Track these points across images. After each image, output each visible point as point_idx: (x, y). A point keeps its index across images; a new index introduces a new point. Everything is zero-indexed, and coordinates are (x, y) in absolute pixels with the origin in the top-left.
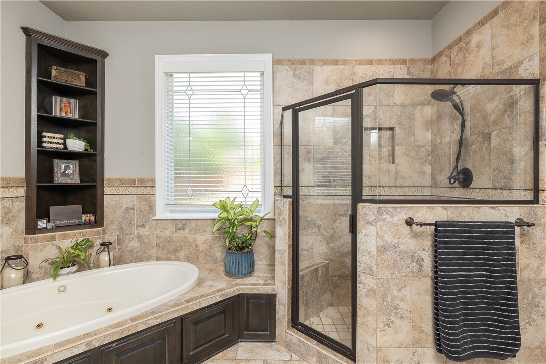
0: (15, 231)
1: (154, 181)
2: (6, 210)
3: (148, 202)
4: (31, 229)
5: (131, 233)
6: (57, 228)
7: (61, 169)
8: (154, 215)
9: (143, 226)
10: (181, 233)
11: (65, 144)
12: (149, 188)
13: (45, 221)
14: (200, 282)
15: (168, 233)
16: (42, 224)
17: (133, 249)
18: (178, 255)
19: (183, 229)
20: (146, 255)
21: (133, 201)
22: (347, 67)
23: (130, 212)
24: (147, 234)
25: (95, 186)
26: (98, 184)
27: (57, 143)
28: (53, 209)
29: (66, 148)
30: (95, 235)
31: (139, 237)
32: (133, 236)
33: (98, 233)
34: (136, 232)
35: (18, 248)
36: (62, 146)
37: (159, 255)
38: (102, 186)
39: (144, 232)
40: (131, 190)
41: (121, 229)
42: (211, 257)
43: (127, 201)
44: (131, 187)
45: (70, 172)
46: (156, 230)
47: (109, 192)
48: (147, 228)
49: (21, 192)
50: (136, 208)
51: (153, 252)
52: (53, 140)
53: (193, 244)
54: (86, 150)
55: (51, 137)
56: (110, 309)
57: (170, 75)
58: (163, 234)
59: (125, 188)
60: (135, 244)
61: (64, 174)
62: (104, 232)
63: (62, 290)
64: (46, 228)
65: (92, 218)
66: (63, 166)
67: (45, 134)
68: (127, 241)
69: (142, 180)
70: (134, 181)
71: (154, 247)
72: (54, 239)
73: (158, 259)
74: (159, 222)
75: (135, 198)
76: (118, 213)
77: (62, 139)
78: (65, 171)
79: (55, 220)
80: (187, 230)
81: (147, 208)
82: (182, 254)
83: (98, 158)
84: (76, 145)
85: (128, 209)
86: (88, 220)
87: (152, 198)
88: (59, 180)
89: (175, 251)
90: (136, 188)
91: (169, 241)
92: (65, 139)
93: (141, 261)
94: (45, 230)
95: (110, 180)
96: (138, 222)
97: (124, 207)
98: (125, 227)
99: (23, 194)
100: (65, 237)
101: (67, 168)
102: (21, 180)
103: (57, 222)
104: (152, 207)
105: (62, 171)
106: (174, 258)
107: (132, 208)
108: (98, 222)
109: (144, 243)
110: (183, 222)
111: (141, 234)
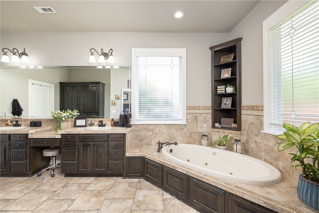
0: (208, 126)
1: (263, 106)
2: (205, 118)
3: (260, 120)
4: (214, 127)
5: (252, 138)
6: (222, 128)
7: (224, 102)
8: (263, 130)
9: (258, 136)
11: (225, 90)
12: (260, 111)
13: (218, 124)
15: (271, 144)
16: (217, 125)
17: (252, 149)
18: (278, 163)
20: (258, 155)
21: (253, 119)
23: (252, 125)
24: (260, 141)
25: (236, 109)
26: (238, 108)
27: (222, 90)
28: (223, 120)
29: (226, 92)
30: (236, 135)
31: (256, 142)
32: (253, 140)
33: (238, 134)
34: (254, 139)
35: (209, 133)
36: (224, 91)
37: (266, 158)
38: (240, 110)
39: (258, 139)
40: (252, 112)
41: (248, 134)
43: (251, 119)
44: (252, 111)
45: (227, 103)
46: (264, 140)
47: (243, 113)
48: (260, 137)
49: (210, 111)
50: (254, 123)
51: (263, 154)
52: (221, 89)
54: (234, 92)
55: (220, 88)
56: (231, 174)
58: (268, 144)
59: (249, 111)
60: (254, 145)
61: (225, 104)
62: (241, 134)
63: (214, 154)
64: (218, 127)
65: (236, 126)
66: (225, 100)
67: (218, 87)
68: (250, 143)
69: (257, 106)
70: (253, 107)
71: (263, 151)
72: (219, 132)
73: (265, 160)
74: (266, 135)
75: (254, 117)
76: (247, 125)
77: (224, 88)
78: (226, 102)
79: (222, 124)
81: (259, 124)
83: (238, 95)
84: (230, 90)
85: (251, 123)
86: (234, 127)
87: (262, 118)
88: (223, 106)
89: (276, 159)
90: (254, 111)
91: (272, 150)
92: (225, 88)
93: (256, 157)
94: (218, 128)
95: (244, 106)
96: (255, 132)
97: (249, 122)
99: (211, 112)
101: (227, 101)
102: (210, 106)
103: (223, 125)
104: (262, 124)
105: (225, 102)
108: (239, 129)
109: (258, 146)
111: (257, 141)
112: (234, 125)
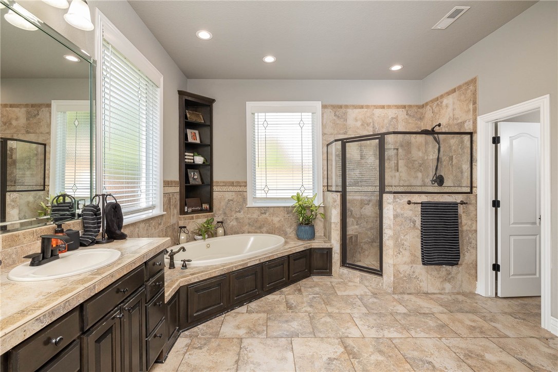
0: (177, 212)
1: (246, 182)
3: (242, 196)
4: (182, 212)
5: (231, 216)
6: (193, 212)
8: (246, 204)
9: (239, 212)
10: (264, 216)
11: (193, 159)
12: (243, 187)
15: (255, 216)
16: (186, 209)
17: (233, 226)
18: (262, 230)
19: (265, 213)
20: (241, 230)
21: (233, 196)
22: (369, 110)
23: (231, 202)
24: (242, 216)
27: (191, 159)
28: (190, 200)
29: (194, 162)
31: (237, 219)
32: (232, 218)
33: (211, 216)
34: (235, 216)
37: (250, 230)
38: (212, 186)
39: (239, 215)
40: (231, 188)
41: (225, 213)
42: (283, 231)
43: (229, 196)
44: (231, 187)
45: (196, 177)
46: (248, 214)
47: (216, 190)
48: (242, 213)
49: (177, 189)
50: (235, 200)
51: (246, 228)
52: (189, 157)
53: (271, 223)
54: (204, 163)
57: (253, 114)
58: (252, 217)
59: (227, 187)
60: (234, 223)
62: (214, 216)
63: (208, 246)
64: (189, 211)
65: (208, 206)
66: (192, 173)
67: (186, 154)
68: (229, 221)
69: (238, 182)
70: (233, 183)
71: (246, 225)
72: (192, 218)
73: (249, 232)
74: (250, 209)
75: (234, 193)
76: (223, 204)
77: (193, 156)
78: (194, 176)
79: (190, 207)
80: (267, 214)
81: (241, 200)
82: (264, 229)
84: (199, 160)
85: (229, 200)
87: (245, 193)
89: (260, 227)
90: (234, 187)
91: (256, 221)
93: (238, 233)
94: (187, 213)
95: (217, 182)
96: (236, 209)
97: (227, 199)
98: (227, 212)
99: (179, 191)
100: (198, 218)
101: (194, 174)
102: (178, 182)
103: (191, 209)
104: (245, 200)
105: (192, 176)
106: (259, 232)
107: (232, 200)
109: (240, 222)
110: (265, 209)
111: (238, 217)
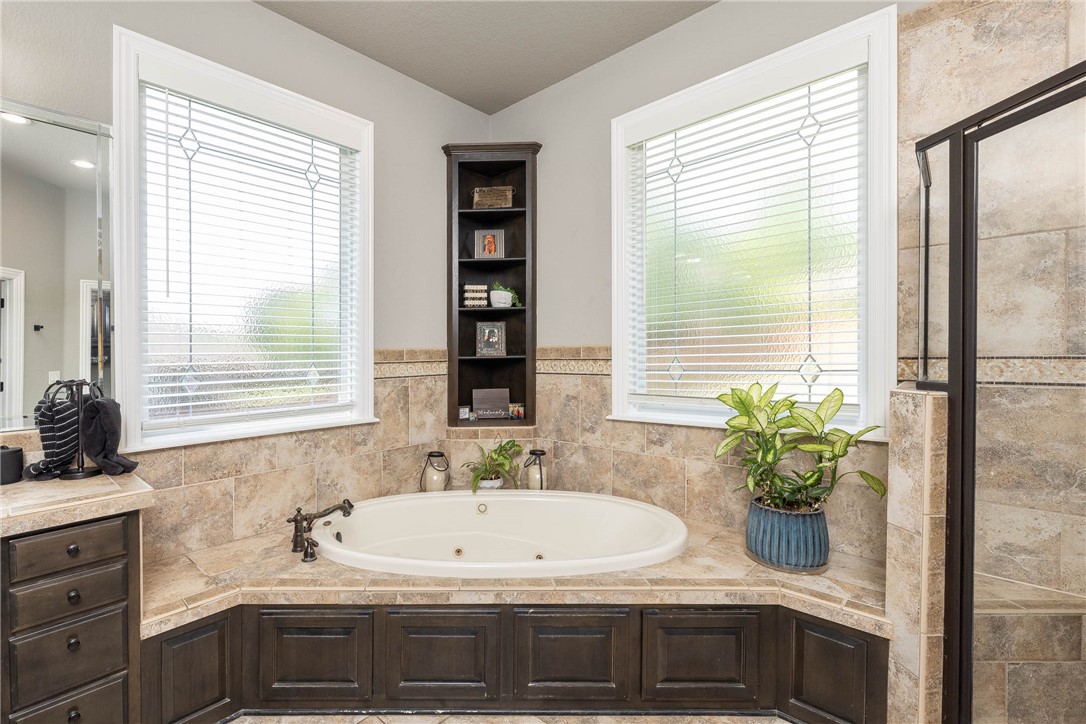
0: (438, 419)
1: (609, 350)
2: (429, 392)
3: (599, 387)
4: (454, 420)
5: (573, 440)
6: (481, 421)
7: (484, 336)
8: (610, 412)
9: (592, 430)
10: (657, 450)
11: (488, 299)
12: (601, 362)
13: (467, 410)
14: (686, 554)
15: (632, 447)
16: (464, 413)
17: (576, 467)
18: (652, 492)
19: (660, 442)
20: (596, 482)
21: (577, 385)
23: (573, 403)
24: (598, 444)
25: (524, 359)
26: (528, 357)
27: (480, 299)
28: (477, 394)
29: (489, 304)
30: (524, 437)
31: (586, 448)
32: (576, 445)
33: (528, 433)
34: (581, 440)
35: (441, 443)
36: (485, 302)
37: (619, 485)
38: (534, 360)
39: (594, 440)
41: (559, 431)
43: (569, 386)
44: (573, 362)
45: (495, 339)
46: (612, 439)
47: (542, 371)
48: (598, 434)
49: (443, 368)
50: (581, 397)
51: (608, 478)
52: (476, 295)
53: (680, 477)
54: (514, 305)
55: (473, 291)
56: (540, 557)
57: (638, 147)
58: (624, 449)
59: (565, 362)
60: (579, 459)
61: (489, 344)
62: (536, 434)
63: (482, 509)
64: (468, 419)
65: (521, 410)
66: (487, 331)
67: (467, 287)
68: (568, 453)
69: (590, 350)
70: (578, 351)
71: (608, 470)
72: (475, 435)
73: (615, 492)
74: (617, 424)
75: (579, 380)
76: (555, 405)
77: (486, 291)
78: (489, 338)
79: (478, 409)
80: (668, 446)
81: (597, 398)
82: (659, 492)
83: (528, 315)
84: (502, 298)
85: (569, 398)
86: (516, 413)
87: (606, 380)
88: (483, 352)
89: (646, 484)
90: (580, 362)
91: (636, 463)
92: (488, 292)
93: (588, 490)
94: (466, 422)
95: (544, 350)
96: (584, 421)
97: (563, 395)
98: (564, 428)
99: (445, 372)
100: (488, 435)
101: (491, 333)
102: (443, 352)
103: (481, 412)
104: (605, 398)
105: (486, 338)
106: (643, 495)
107: (575, 398)
108: (528, 418)
109: (592, 460)
110: (661, 429)
111: (589, 444)
112: (515, 409)
